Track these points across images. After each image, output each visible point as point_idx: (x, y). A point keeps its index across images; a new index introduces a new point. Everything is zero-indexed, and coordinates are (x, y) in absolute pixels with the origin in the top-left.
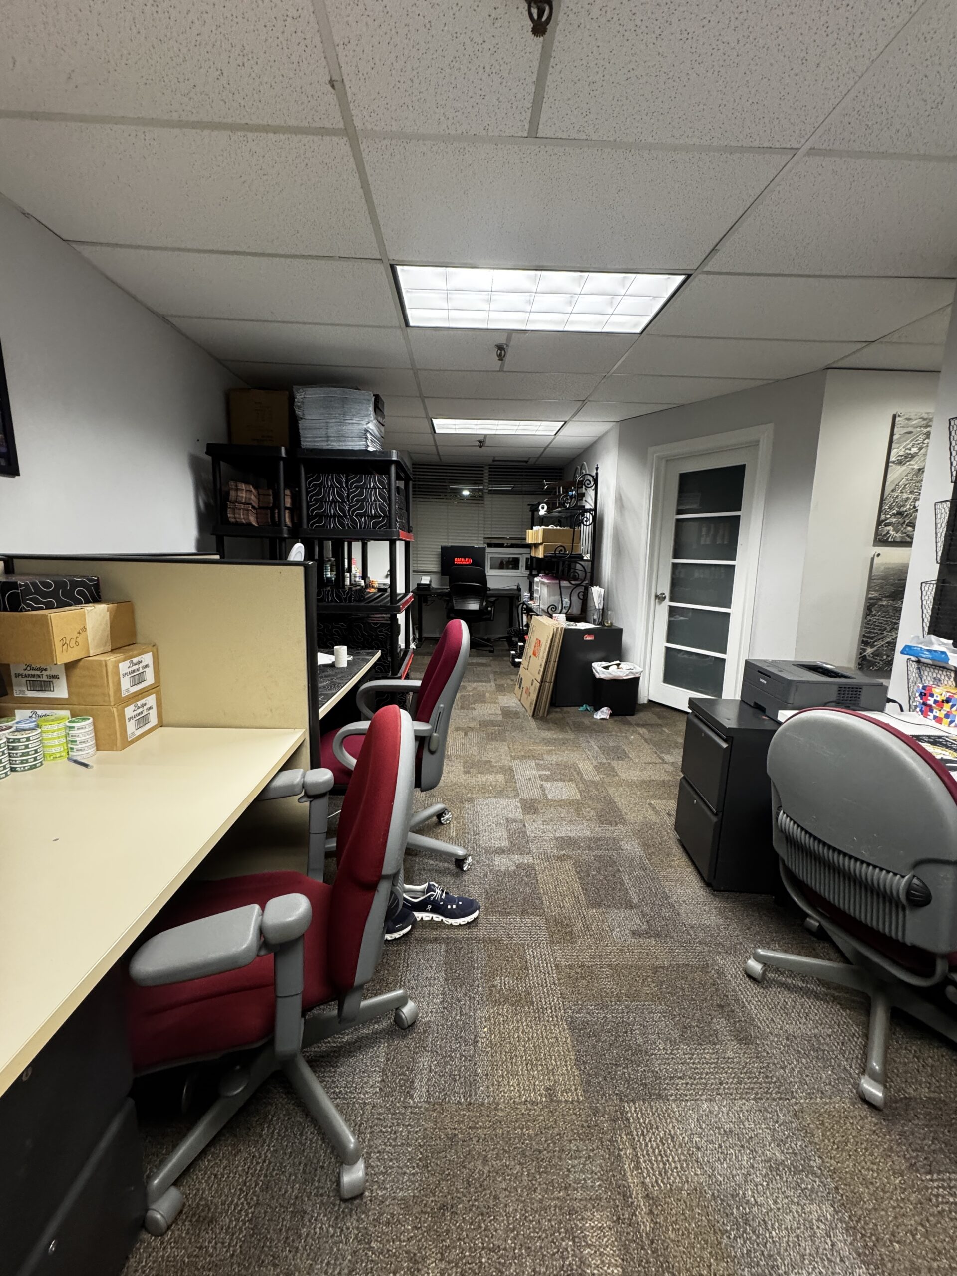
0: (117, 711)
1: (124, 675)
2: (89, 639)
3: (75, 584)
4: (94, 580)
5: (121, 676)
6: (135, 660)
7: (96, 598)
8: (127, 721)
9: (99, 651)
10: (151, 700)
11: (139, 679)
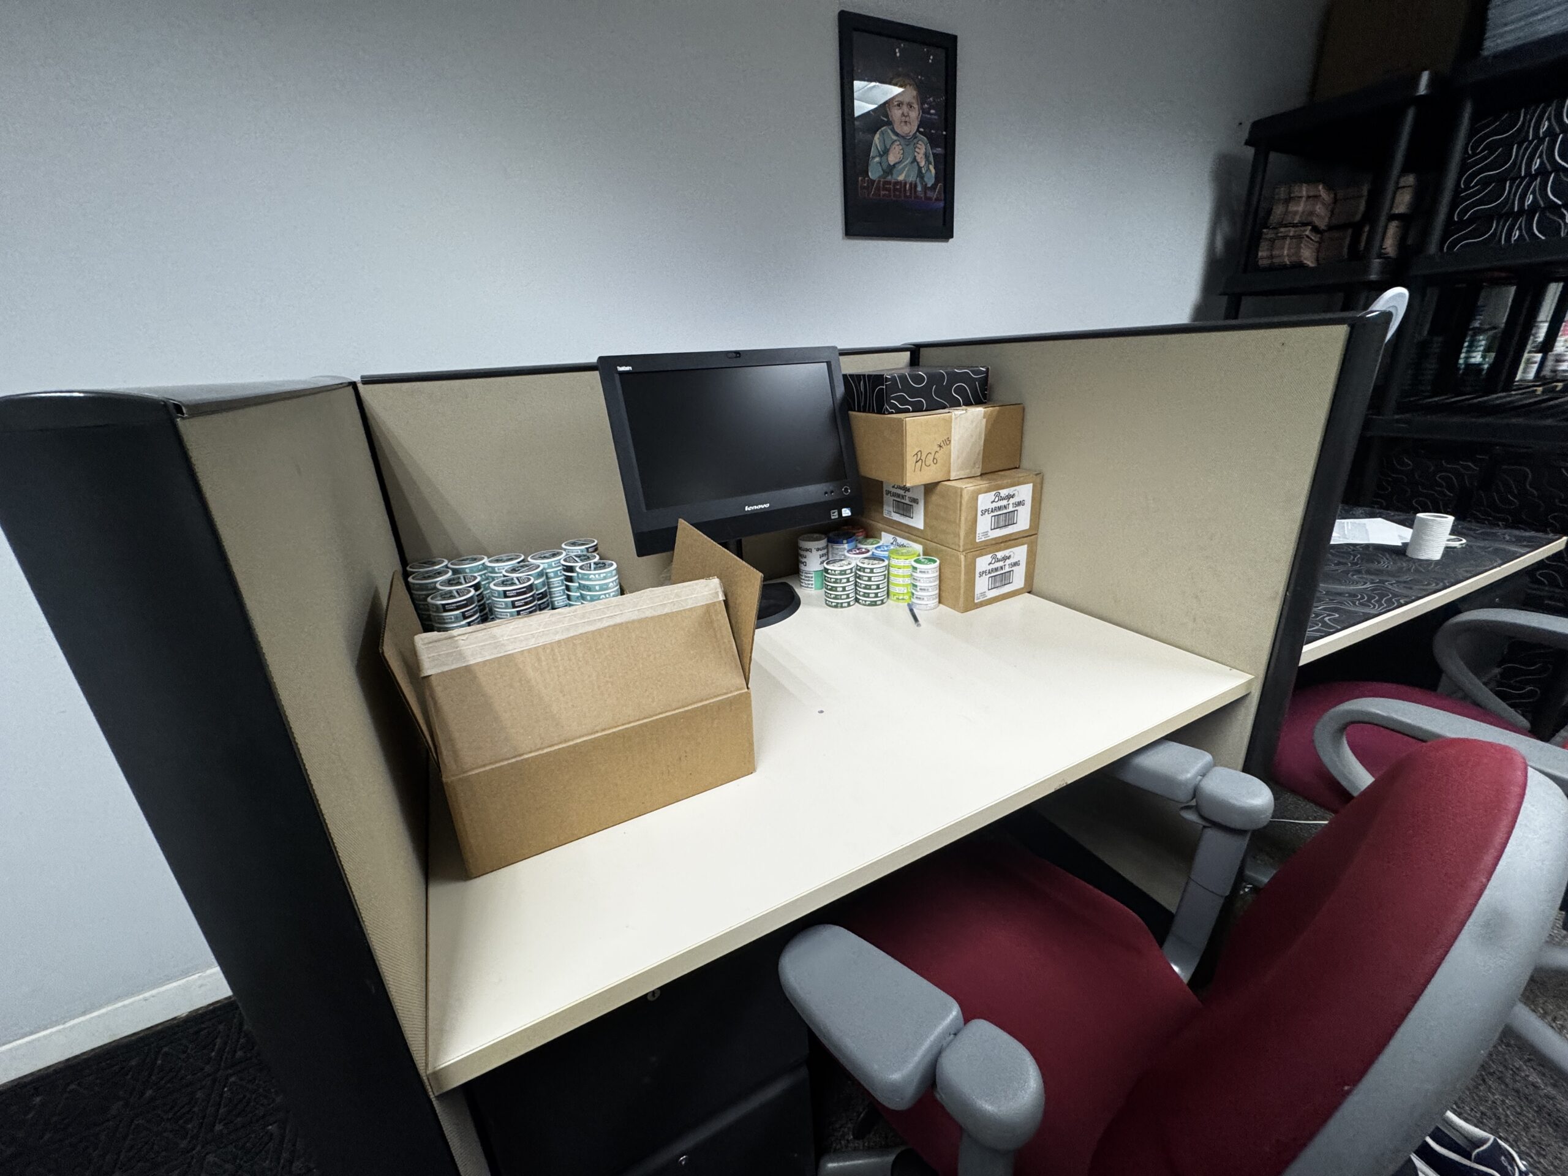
0: (966, 560)
1: (983, 513)
2: (952, 456)
3: (954, 377)
4: (981, 372)
5: (979, 513)
6: (1004, 492)
7: (980, 398)
8: (977, 575)
9: (962, 474)
10: (1020, 553)
11: (1009, 519)
